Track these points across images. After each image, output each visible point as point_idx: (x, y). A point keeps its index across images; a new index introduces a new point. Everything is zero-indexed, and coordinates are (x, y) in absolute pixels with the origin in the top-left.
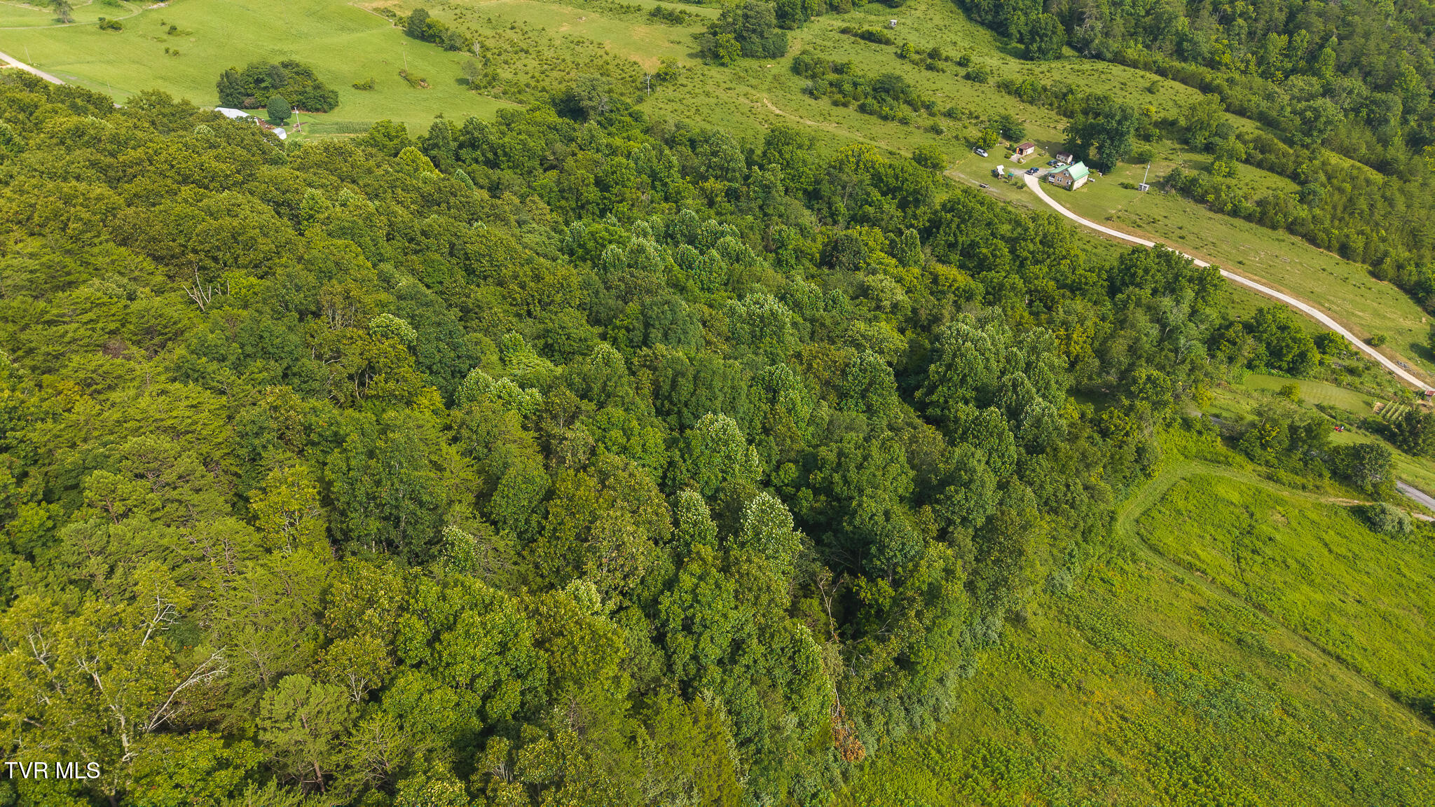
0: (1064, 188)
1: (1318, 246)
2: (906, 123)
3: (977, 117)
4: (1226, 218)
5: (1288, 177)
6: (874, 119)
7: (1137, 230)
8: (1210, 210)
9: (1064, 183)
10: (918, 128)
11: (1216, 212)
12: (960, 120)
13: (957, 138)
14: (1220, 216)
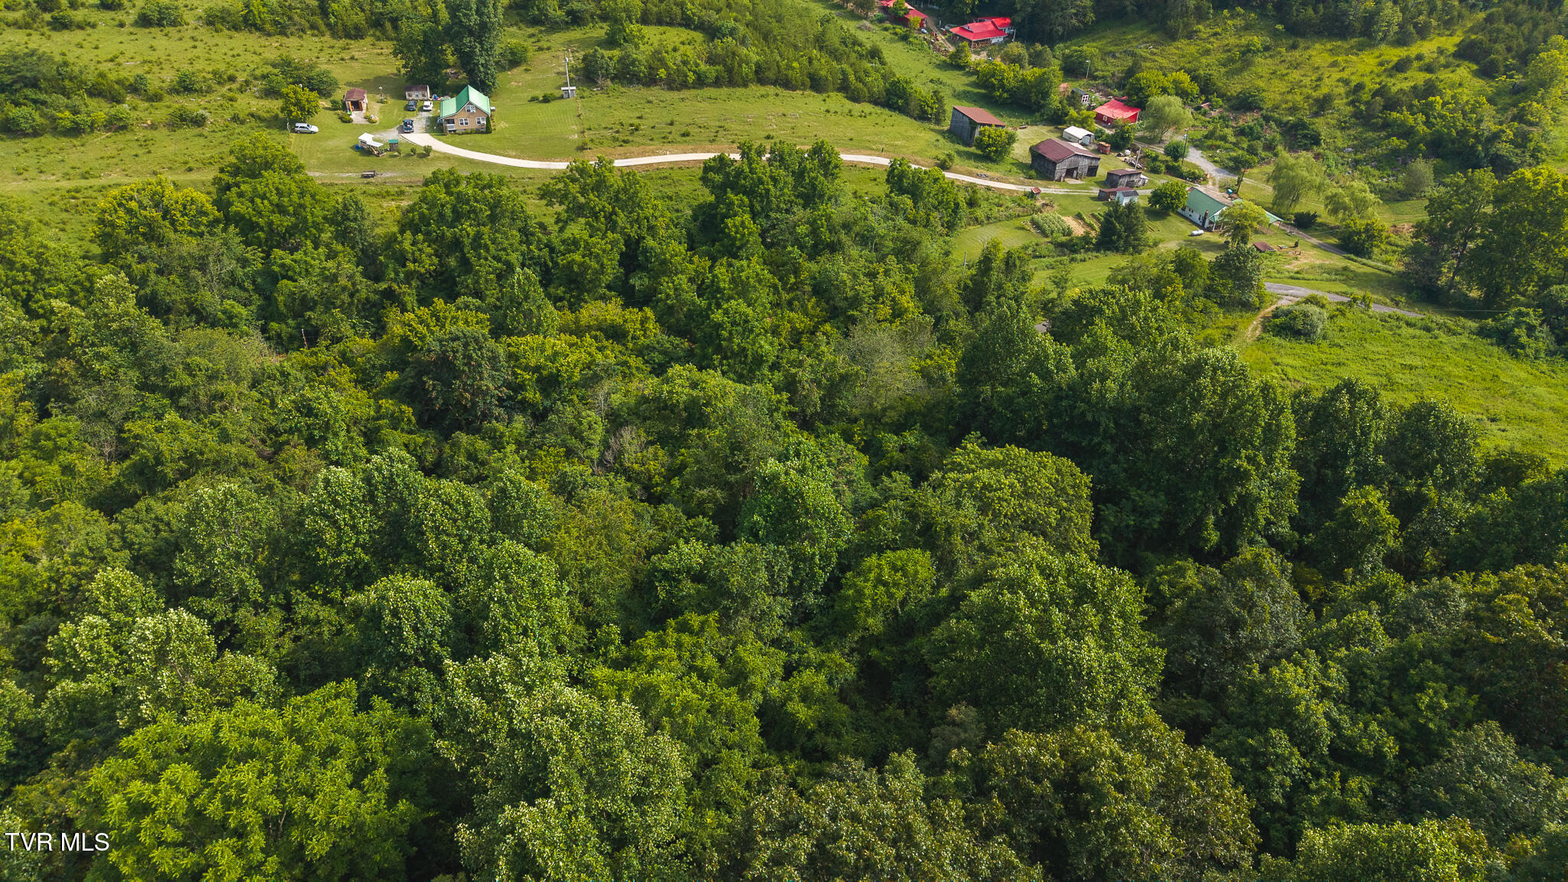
0: (478, 132)
1: (794, 88)
2: (124, 128)
3: (232, 79)
4: (694, 92)
5: (680, 25)
6: (49, 141)
7: (628, 147)
8: (671, 89)
9: (473, 125)
10: (153, 127)
11: (679, 90)
12: (210, 90)
13: (235, 119)
14: (685, 93)
